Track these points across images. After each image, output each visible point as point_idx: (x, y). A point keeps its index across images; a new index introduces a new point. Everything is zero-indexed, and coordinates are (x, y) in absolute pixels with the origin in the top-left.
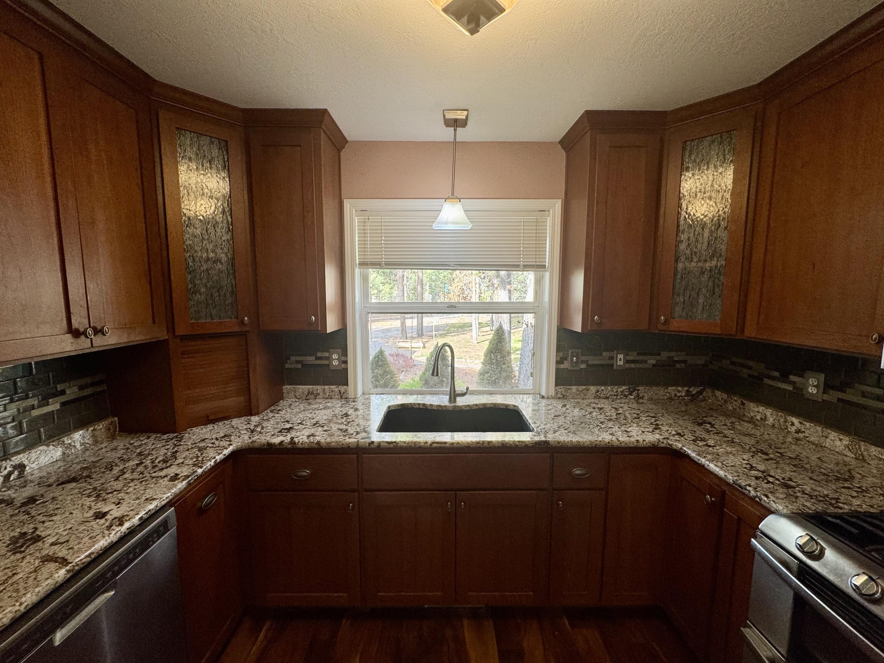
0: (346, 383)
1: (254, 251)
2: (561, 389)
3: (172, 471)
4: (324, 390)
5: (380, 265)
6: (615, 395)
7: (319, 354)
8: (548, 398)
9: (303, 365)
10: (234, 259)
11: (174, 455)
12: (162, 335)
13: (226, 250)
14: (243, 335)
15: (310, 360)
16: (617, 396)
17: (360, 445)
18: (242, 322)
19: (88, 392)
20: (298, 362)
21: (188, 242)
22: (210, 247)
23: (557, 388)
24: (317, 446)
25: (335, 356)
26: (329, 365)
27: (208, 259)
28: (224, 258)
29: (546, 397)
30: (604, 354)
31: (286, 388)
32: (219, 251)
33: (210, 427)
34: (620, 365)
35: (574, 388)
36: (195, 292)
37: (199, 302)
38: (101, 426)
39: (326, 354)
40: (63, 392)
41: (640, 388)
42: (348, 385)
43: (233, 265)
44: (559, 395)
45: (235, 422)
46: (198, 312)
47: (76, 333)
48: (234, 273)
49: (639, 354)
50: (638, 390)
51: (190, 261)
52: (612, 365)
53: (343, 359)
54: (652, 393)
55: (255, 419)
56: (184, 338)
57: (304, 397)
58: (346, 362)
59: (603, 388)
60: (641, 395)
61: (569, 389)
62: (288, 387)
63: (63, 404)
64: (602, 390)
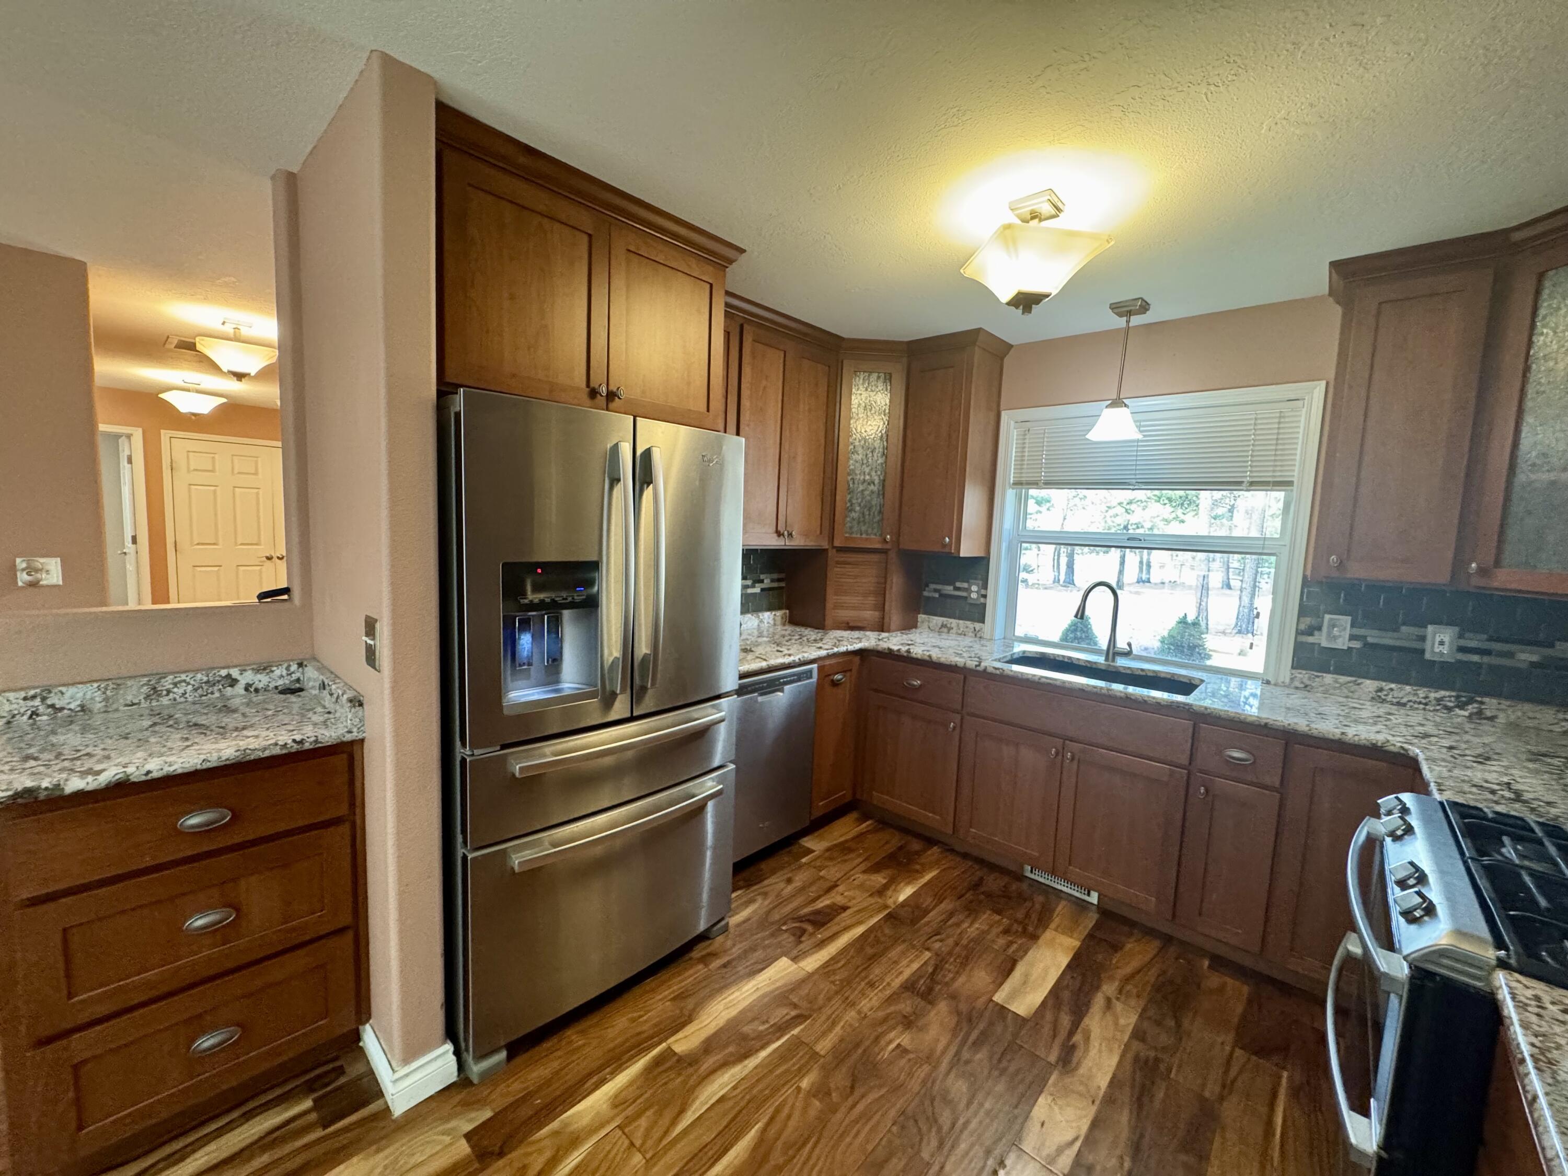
0: (982, 620)
1: (903, 472)
2: (1303, 675)
3: (820, 645)
4: (958, 625)
5: (1037, 484)
6: (1420, 703)
7: (958, 584)
8: (1276, 685)
9: (941, 595)
10: (884, 480)
11: (821, 640)
12: (825, 545)
13: (879, 473)
14: (884, 552)
15: (949, 589)
16: (1426, 704)
17: (967, 665)
18: (885, 541)
19: (775, 585)
20: (936, 590)
21: (852, 467)
22: (867, 470)
23: (1294, 671)
24: (928, 659)
25: (974, 588)
26: (966, 598)
27: (864, 481)
28: (877, 482)
29: (1273, 682)
30: (1404, 629)
31: (921, 617)
32: (873, 474)
33: (849, 632)
34: (1441, 654)
35: (1329, 678)
36: (851, 511)
37: (853, 519)
38: (779, 613)
39: (965, 585)
40: (762, 581)
41: (1486, 700)
42: (983, 622)
43: (884, 486)
44: (1297, 684)
45: (868, 633)
46: (851, 528)
47: (779, 534)
48: (884, 494)
49: (1490, 639)
50: (1482, 703)
51: (851, 483)
52: (1423, 652)
53: (983, 592)
54: (1519, 714)
55: (884, 635)
56: (840, 550)
57: (937, 629)
58: (985, 596)
59: (1393, 686)
60: (1488, 713)
61: (1318, 677)
62: (923, 616)
63: (762, 590)
64: (1392, 690)
